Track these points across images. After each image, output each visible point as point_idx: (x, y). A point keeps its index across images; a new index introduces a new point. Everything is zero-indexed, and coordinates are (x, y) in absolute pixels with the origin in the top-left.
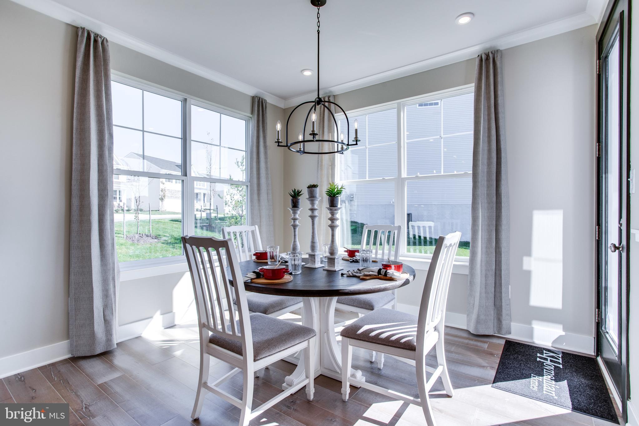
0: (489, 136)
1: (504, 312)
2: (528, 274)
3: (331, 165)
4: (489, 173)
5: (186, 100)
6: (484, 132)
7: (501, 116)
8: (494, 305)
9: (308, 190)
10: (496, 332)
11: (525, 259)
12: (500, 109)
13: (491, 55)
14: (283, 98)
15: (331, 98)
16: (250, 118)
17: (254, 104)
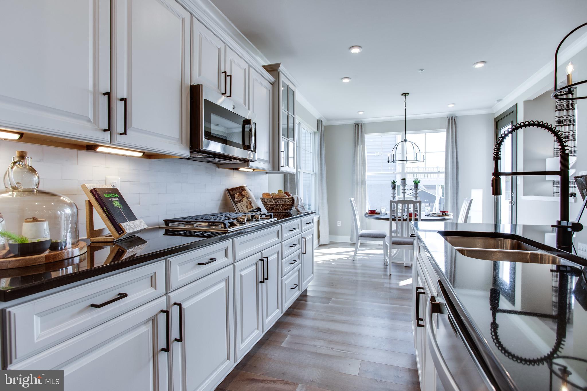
0: (453, 156)
3: (363, 164)
4: (453, 173)
6: (451, 154)
9: (401, 182)
13: (454, 118)
14: (328, 120)
15: (363, 125)
16: (315, 132)
17: (319, 124)
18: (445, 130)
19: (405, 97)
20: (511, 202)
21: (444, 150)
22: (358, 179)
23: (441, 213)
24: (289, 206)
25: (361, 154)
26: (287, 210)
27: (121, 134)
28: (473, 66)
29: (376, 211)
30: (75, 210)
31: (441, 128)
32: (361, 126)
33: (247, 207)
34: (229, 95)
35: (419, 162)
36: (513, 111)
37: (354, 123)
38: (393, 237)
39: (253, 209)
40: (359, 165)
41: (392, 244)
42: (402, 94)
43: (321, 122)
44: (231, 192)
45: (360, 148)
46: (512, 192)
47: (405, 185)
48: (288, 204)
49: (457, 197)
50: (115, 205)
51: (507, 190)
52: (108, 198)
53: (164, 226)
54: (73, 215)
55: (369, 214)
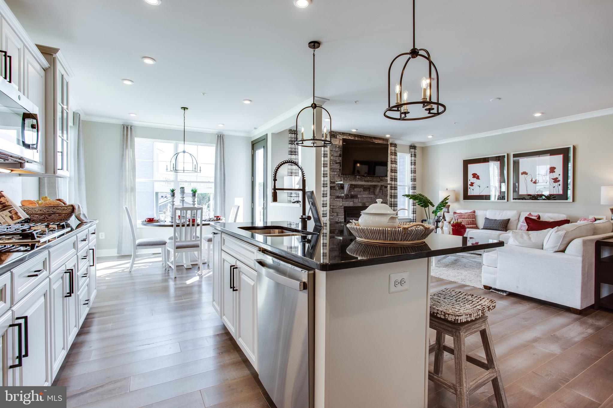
0: (221, 168)
3: (132, 169)
4: (221, 183)
6: (219, 166)
9: (180, 190)
13: (222, 136)
14: (87, 114)
15: (133, 128)
17: (75, 117)
18: (215, 145)
19: (184, 110)
20: (263, 208)
21: (214, 163)
22: (127, 186)
23: (216, 218)
24: (67, 215)
25: (131, 159)
26: (64, 220)
28: (243, 101)
29: (155, 219)
31: (212, 143)
32: (131, 128)
33: (12, 218)
35: (197, 173)
36: (265, 139)
37: (122, 124)
38: (177, 242)
39: (21, 219)
40: (128, 171)
41: (176, 249)
42: (182, 108)
43: (79, 115)
45: (129, 152)
46: (264, 200)
47: (183, 193)
48: (66, 213)
49: (224, 204)
51: (259, 198)
55: (147, 222)
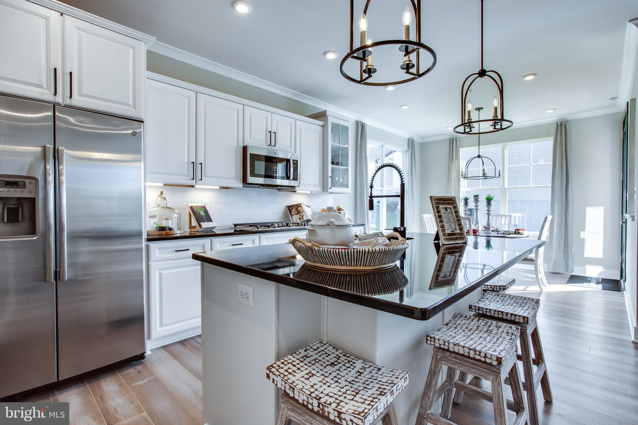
0: (562, 167)
1: (570, 260)
2: (583, 240)
3: (457, 180)
4: (561, 186)
5: (383, 146)
6: (559, 165)
7: (569, 156)
8: (564, 257)
10: (565, 271)
11: (582, 233)
12: (568, 153)
13: (563, 124)
14: (421, 138)
15: (458, 139)
16: (406, 151)
17: (409, 142)
18: (552, 138)
19: (479, 111)
23: (514, 231)
25: (456, 169)
27: (200, 180)
28: (523, 79)
30: (179, 216)
31: (548, 136)
32: (456, 140)
33: (300, 219)
34: (274, 145)
37: (449, 138)
39: (303, 220)
40: (453, 181)
43: (412, 140)
44: (290, 208)
45: (454, 163)
50: (201, 214)
52: (198, 211)
53: (234, 227)
54: (178, 217)
